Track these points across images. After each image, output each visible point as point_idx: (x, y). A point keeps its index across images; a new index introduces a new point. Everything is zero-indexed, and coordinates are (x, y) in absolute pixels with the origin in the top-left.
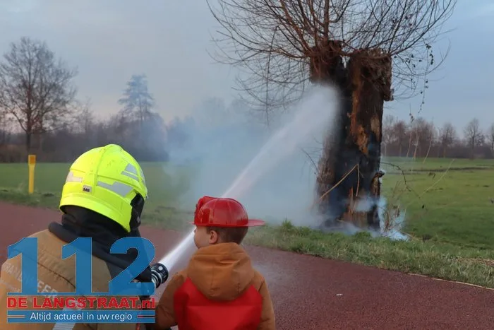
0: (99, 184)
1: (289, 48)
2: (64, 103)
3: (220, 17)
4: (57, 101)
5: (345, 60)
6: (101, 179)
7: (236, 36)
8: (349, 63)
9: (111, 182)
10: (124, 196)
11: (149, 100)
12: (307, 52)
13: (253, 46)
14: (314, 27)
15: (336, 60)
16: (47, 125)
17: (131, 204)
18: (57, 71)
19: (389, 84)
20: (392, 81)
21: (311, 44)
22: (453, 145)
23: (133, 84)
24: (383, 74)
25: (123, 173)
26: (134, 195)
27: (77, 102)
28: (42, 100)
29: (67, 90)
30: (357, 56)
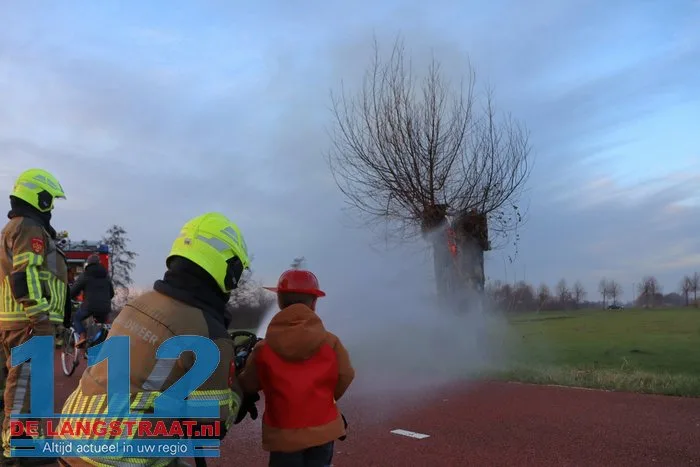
1: (402, 211)
3: (347, 191)
5: (450, 219)
7: (359, 204)
8: (454, 221)
9: (210, 237)
10: (220, 251)
12: (418, 214)
13: (374, 211)
14: (422, 194)
15: (442, 219)
17: (227, 262)
19: (486, 237)
20: (489, 235)
21: (421, 209)
22: (549, 301)
24: (480, 229)
25: (222, 231)
26: (231, 254)
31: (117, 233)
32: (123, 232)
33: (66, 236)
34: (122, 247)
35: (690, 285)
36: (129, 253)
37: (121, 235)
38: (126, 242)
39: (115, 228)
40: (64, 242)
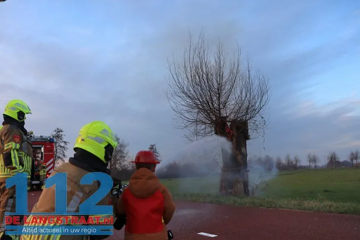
0: (89, 137)
1: (204, 120)
2: (124, 157)
3: (176, 110)
4: (121, 156)
5: (229, 124)
6: (89, 135)
7: (182, 117)
8: (231, 125)
9: (94, 136)
10: (100, 143)
11: (157, 154)
12: (212, 121)
13: (190, 120)
14: (214, 111)
15: (225, 124)
16: (117, 166)
17: (105, 148)
18: (121, 145)
19: (248, 133)
20: (249, 132)
21: (214, 119)
22: (281, 165)
23: (151, 148)
24: (245, 129)
25: (100, 132)
26: (106, 144)
27: (129, 156)
28: (116, 157)
29: (125, 152)
30: (233, 122)
31: (59, 132)
32: (62, 131)
33: (32, 133)
34: (61, 139)
35: (354, 156)
36: (65, 142)
37: (61, 133)
38: (63, 136)
39: (58, 129)
40: (31, 136)
